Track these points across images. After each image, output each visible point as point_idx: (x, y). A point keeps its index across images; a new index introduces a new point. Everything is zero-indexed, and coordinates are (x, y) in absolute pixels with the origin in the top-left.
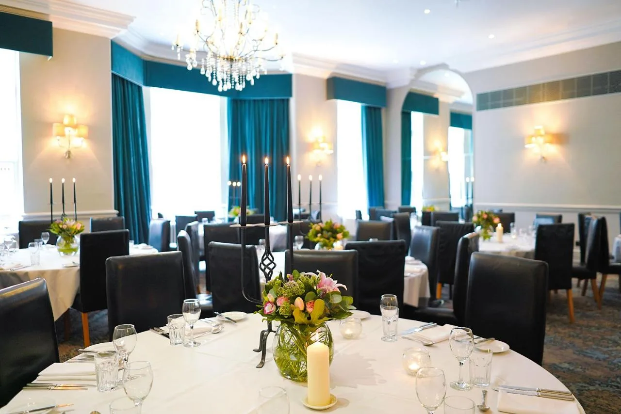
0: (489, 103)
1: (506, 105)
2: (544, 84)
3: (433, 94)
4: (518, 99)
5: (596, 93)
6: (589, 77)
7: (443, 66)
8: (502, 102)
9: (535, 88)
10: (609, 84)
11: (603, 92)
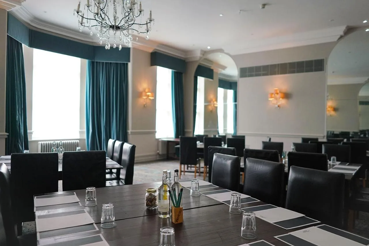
0: (247, 74)
1: (257, 75)
2: (278, 64)
3: (211, 67)
4: (264, 72)
5: (307, 71)
6: (303, 62)
7: (221, 51)
8: (254, 73)
9: (273, 66)
10: (314, 66)
11: (311, 70)
